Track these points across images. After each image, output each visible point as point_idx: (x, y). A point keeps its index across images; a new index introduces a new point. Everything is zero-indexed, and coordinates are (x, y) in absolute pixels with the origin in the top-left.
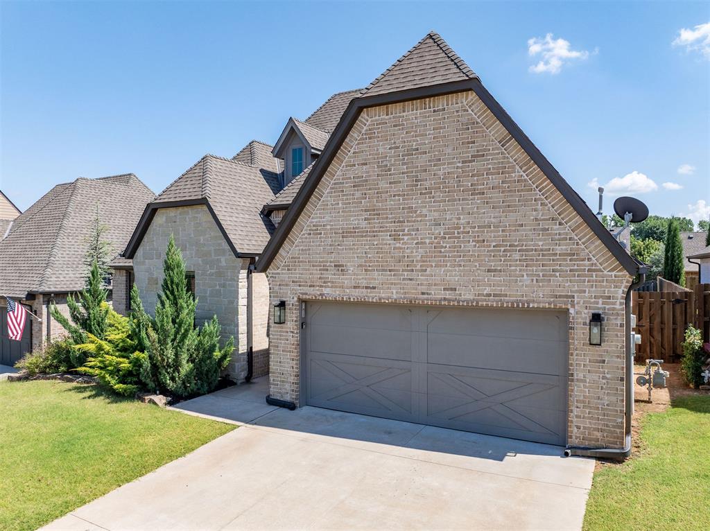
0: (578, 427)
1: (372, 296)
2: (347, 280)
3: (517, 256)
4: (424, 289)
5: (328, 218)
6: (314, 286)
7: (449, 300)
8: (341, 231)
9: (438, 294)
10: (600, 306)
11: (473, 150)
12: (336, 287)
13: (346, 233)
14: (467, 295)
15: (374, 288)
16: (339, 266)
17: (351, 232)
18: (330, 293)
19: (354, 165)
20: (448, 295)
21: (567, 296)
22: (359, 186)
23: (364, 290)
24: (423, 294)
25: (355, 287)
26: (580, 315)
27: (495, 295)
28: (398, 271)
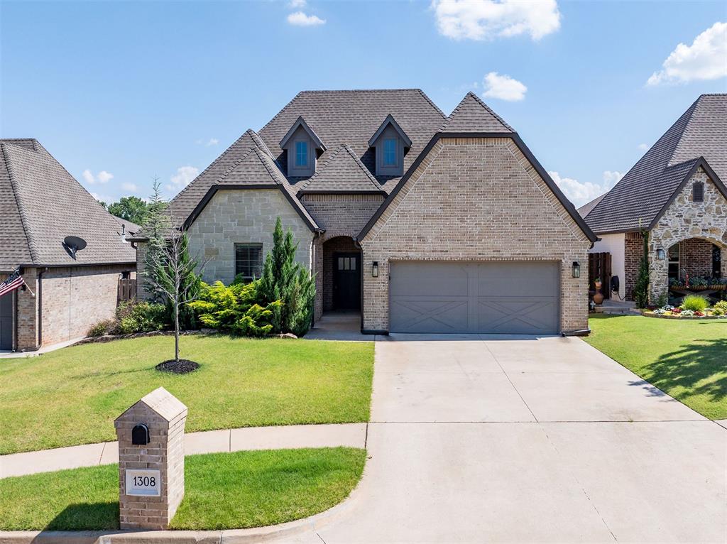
0: (566, 321)
1: (446, 257)
2: (427, 247)
3: (535, 232)
4: (480, 251)
6: (401, 251)
7: (496, 258)
8: (422, 215)
9: (489, 254)
10: (577, 258)
11: (510, 172)
12: (418, 251)
13: (426, 217)
14: (507, 254)
15: (447, 251)
16: (422, 238)
17: (430, 216)
18: (413, 255)
19: (432, 173)
20: (495, 254)
21: (561, 254)
22: (436, 187)
23: (440, 253)
24: (480, 254)
25: (433, 251)
26: (567, 263)
27: (523, 254)
28: (463, 240)
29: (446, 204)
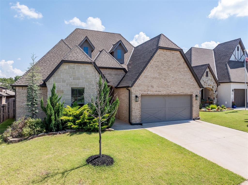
0: (194, 115)
1: (160, 93)
2: (154, 90)
3: (186, 85)
4: (170, 91)
5: (149, 74)
6: (145, 91)
7: (175, 94)
8: (152, 77)
9: (173, 93)
10: (197, 94)
12: (151, 91)
13: (154, 78)
14: (178, 92)
15: (160, 91)
16: (152, 86)
17: (155, 78)
18: (150, 93)
19: (156, 62)
20: (175, 92)
21: (192, 92)
22: (156, 67)
23: (158, 92)
24: (170, 92)
25: (156, 91)
26: (194, 95)
27: (183, 92)
28: (165, 87)
29: (160, 74)
